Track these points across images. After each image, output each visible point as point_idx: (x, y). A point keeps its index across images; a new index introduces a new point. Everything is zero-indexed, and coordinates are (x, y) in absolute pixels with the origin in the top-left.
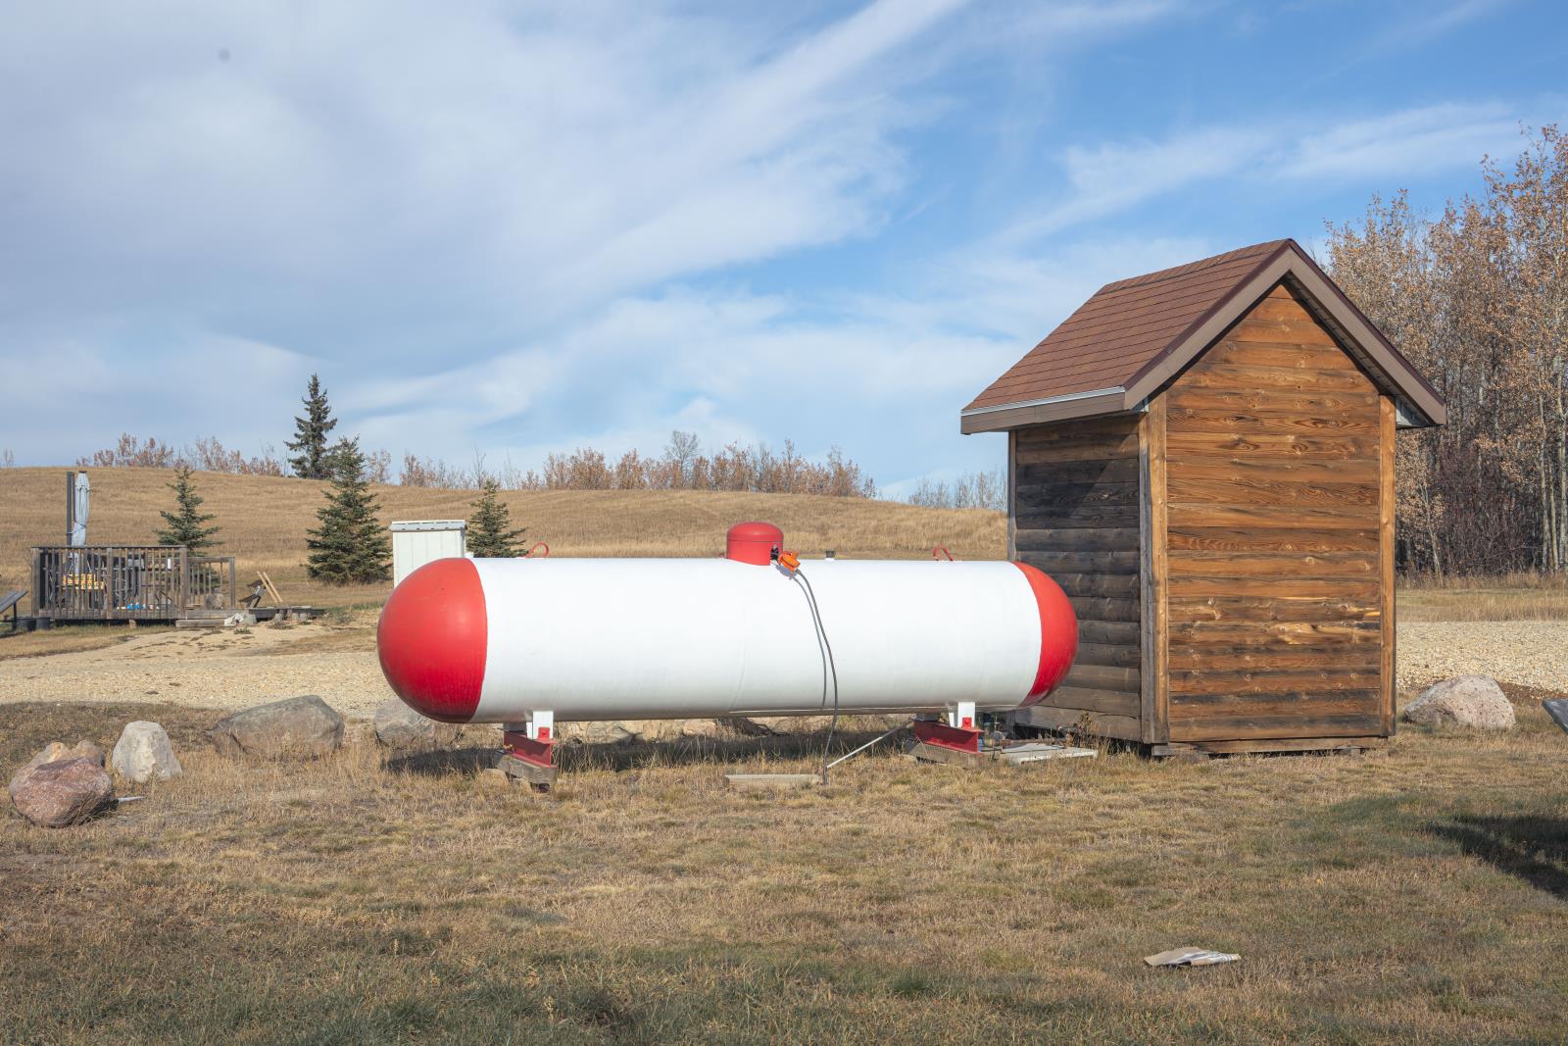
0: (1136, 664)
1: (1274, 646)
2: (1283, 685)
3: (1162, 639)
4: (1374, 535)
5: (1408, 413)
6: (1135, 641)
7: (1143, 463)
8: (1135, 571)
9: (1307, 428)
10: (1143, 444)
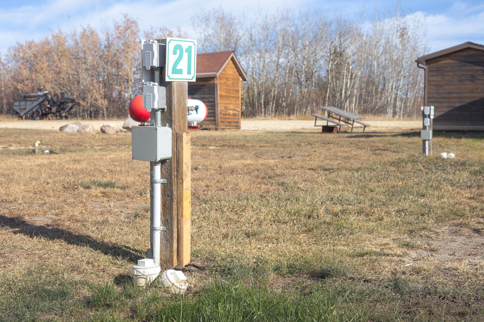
0: (215, 117)
1: (229, 114)
2: (230, 120)
3: (219, 112)
4: (239, 98)
5: (243, 79)
6: (215, 113)
7: (216, 85)
8: (214, 102)
9: (232, 81)
10: (216, 82)
